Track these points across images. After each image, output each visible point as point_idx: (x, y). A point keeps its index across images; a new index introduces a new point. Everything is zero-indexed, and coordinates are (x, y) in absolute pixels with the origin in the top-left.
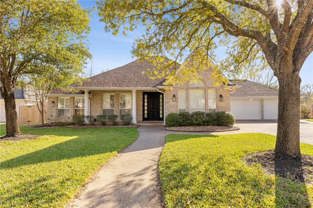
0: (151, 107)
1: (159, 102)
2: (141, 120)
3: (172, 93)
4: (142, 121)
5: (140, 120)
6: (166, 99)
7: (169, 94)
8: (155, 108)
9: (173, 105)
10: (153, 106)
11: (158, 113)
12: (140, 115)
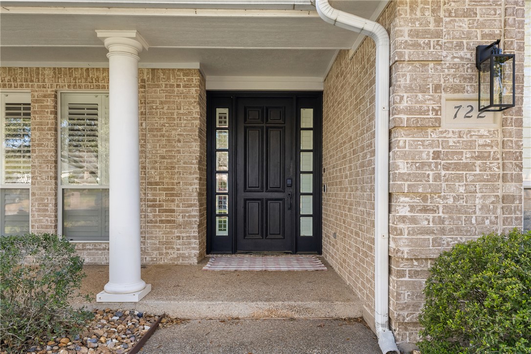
0: (253, 178)
1: (297, 151)
2: (189, 257)
3: (464, 24)
4: (195, 261)
5: (183, 257)
6: (409, 89)
7: (438, 34)
8: (271, 184)
9: (470, 145)
10: (264, 171)
11: (288, 213)
12: (187, 224)
